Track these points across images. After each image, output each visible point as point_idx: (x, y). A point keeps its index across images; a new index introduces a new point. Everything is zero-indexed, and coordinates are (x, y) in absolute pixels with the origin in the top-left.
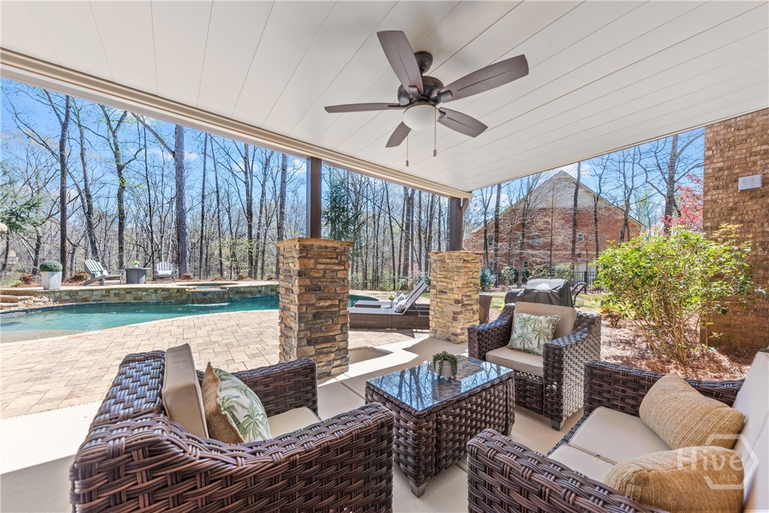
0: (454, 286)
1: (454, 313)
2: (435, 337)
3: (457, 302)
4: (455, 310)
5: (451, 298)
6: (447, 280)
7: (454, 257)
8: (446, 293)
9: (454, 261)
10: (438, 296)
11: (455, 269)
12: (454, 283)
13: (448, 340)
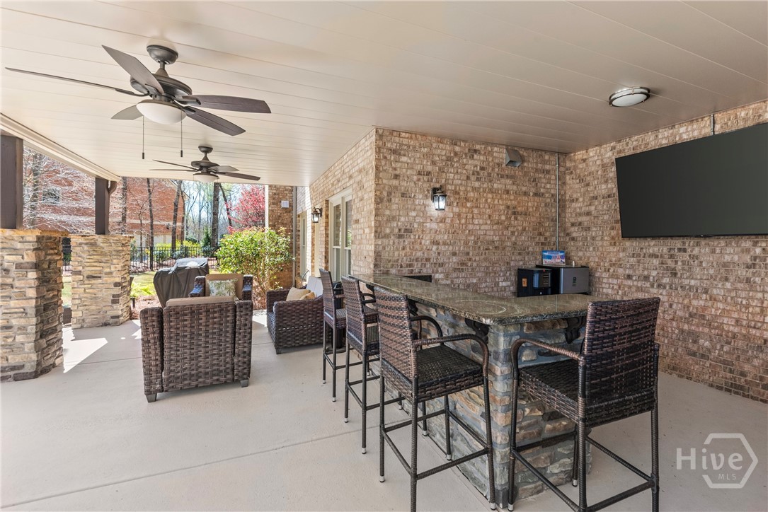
0: (113, 269)
1: (114, 296)
2: (82, 327)
3: (117, 285)
4: (115, 293)
5: (109, 282)
6: (102, 264)
7: (112, 241)
8: (100, 277)
9: (113, 244)
10: (86, 282)
11: (114, 253)
12: (112, 266)
13: (106, 324)
